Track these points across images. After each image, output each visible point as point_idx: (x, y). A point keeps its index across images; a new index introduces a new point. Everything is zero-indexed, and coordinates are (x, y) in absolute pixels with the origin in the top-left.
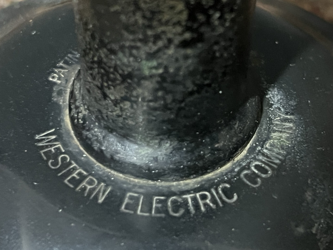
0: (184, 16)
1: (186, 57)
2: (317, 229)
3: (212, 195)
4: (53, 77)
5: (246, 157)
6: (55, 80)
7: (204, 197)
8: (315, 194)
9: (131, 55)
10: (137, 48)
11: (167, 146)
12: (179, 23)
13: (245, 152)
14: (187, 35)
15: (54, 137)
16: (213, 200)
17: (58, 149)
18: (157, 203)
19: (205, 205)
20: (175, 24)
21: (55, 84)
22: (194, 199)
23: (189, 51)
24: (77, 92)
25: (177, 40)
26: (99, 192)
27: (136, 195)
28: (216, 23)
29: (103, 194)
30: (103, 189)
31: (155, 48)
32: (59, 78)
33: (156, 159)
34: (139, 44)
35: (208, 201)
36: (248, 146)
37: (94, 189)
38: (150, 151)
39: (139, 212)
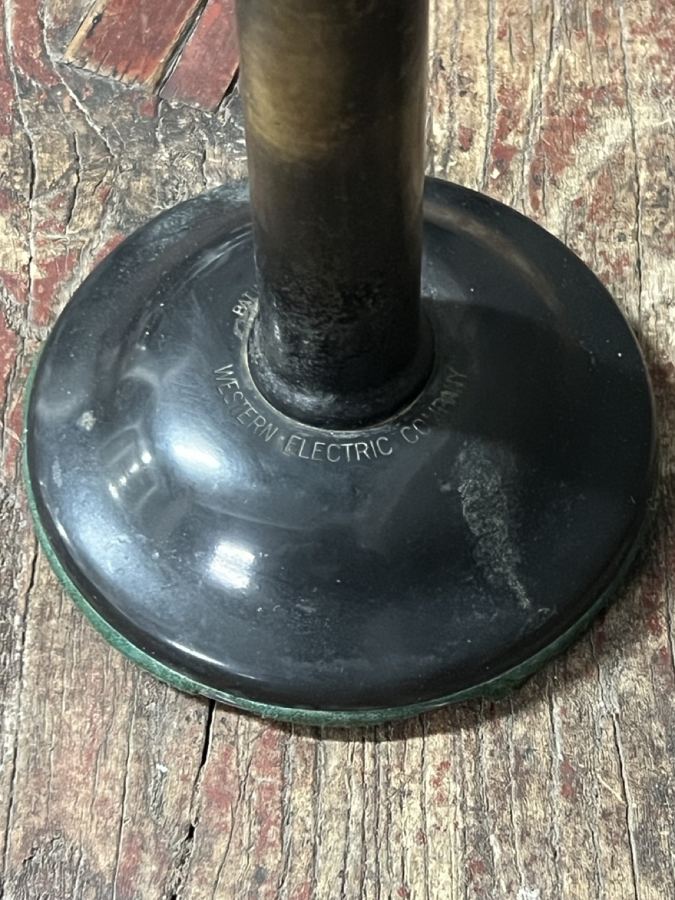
0: (340, 303)
1: (344, 330)
2: (464, 489)
3: (369, 445)
4: (237, 309)
5: (409, 412)
6: (238, 312)
7: (361, 447)
8: (468, 456)
9: (298, 323)
10: (304, 320)
11: (331, 398)
12: (336, 306)
13: (409, 408)
14: (345, 315)
15: (231, 373)
16: (370, 451)
17: (235, 385)
18: (317, 448)
19: (362, 455)
20: (333, 307)
21: (237, 316)
22: (352, 448)
23: (346, 326)
24: (256, 333)
25: (336, 317)
26: (267, 431)
27: (300, 438)
28: (370, 306)
29: (270, 435)
30: (270, 429)
31: (317, 322)
32: (242, 311)
33: (319, 407)
34: (304, 317)
35: (365, 452)
36: (415, 402)
37: (262, 428)
38: (315, 400)
39: (300, 455)
